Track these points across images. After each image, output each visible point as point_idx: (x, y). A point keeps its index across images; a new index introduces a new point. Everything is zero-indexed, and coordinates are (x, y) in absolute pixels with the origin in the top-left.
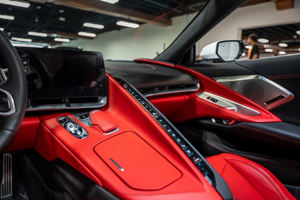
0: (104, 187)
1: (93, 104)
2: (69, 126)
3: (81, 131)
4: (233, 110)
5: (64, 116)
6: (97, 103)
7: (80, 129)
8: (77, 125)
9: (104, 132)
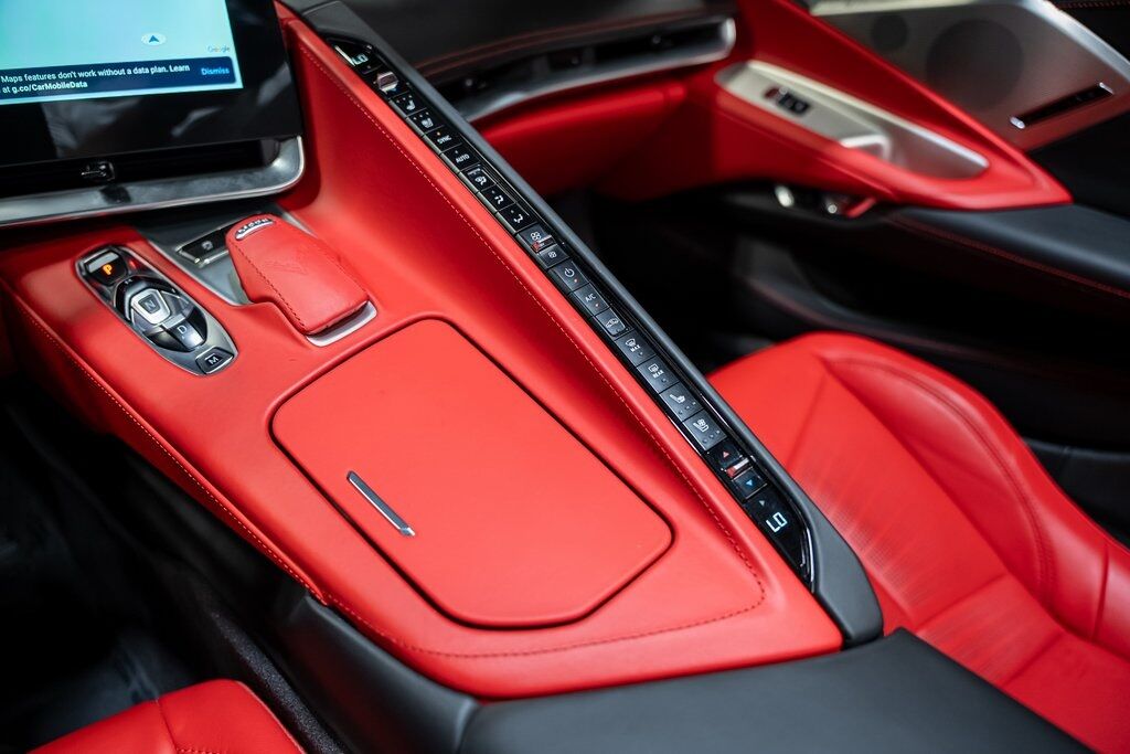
0: (334, 608)
1: (240, 181)
2: (141, 303)
3: (203, 330)
4: (873, 151)
5: (110, 247)
6: (259, 174)
7: (197, 321)
8: (177, 293)
9: (305, 333)
